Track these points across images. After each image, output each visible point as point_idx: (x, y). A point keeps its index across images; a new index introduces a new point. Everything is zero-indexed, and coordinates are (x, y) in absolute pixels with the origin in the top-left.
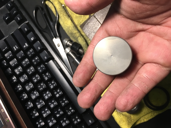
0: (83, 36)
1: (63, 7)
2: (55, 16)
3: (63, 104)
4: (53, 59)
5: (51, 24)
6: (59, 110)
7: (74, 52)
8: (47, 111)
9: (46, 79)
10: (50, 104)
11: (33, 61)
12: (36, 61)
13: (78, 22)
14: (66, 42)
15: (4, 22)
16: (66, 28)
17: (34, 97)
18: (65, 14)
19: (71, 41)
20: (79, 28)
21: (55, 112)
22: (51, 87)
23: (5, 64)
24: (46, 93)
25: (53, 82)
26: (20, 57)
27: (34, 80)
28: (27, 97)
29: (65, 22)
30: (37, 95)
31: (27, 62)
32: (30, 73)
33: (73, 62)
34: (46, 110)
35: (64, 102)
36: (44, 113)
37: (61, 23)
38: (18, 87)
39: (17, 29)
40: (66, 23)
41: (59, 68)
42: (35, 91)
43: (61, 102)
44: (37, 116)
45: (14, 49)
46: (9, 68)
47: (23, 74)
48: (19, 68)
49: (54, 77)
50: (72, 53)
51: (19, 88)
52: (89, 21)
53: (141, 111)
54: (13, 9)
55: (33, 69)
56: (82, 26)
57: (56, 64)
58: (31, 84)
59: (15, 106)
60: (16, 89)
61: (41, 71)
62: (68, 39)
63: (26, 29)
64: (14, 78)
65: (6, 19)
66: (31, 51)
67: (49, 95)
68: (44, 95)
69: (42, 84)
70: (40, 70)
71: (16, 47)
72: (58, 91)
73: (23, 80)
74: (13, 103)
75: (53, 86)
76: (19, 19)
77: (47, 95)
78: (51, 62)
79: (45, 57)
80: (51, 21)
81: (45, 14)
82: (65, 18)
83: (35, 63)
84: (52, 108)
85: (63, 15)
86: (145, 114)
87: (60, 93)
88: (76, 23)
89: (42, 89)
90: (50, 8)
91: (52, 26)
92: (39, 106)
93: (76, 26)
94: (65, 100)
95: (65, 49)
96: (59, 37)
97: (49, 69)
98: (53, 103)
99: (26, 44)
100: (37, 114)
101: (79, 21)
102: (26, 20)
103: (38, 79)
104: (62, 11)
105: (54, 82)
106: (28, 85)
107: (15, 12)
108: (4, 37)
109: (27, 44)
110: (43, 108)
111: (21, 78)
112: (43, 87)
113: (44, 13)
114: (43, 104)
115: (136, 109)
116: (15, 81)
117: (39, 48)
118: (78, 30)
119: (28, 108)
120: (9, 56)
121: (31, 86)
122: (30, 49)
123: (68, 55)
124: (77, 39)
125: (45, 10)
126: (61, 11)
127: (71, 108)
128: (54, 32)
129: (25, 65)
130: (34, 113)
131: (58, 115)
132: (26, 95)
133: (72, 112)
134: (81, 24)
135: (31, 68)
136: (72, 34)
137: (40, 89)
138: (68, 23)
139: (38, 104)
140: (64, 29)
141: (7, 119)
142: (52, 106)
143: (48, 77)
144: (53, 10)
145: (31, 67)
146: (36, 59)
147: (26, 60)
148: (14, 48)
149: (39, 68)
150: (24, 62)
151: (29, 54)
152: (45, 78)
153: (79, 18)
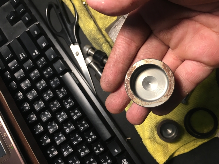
0: (109, 43)
1: (84, 5)
2: (73, 16)
3: (81, 128)
4: (70, 71)
5: (69, 26)
6: (77, 136)
7: (97, 62)
8: (61, 137)
9: (61, 97)
11: (45, 73)
12: (48, 73)
13: (103, 25)
14: (87, 49)
15: (8, 23)
16: (88, 31)
17: (44, 119)
18: (86, 14)
19: (93, 49)
20: (104, 32)
21: (72, 139)
22: (67, 106)
23: (9, 76)
24: (60, 114)
25: (69, 101)
26: (27, 68)
27: (46, 98)
28: (36, 119)
29: (86, 24)
30: (49, 116)
31: (37, 74)
32: (40, 89)
33: (95, 75)
34: (60, 135)
35: (83, 125)
36: (58, 140)
37: (81, 25)
38: (25, 105)
39: (24, 32)
40: (88, 26)
41: (78, 82)
42: (46, 112)
43: (79, 126)
44: (49, 144)
45: (21, 58)
46: (14, 82)
47: (31, 90)
48: (27, 82)
49: (70, 94)
50: (95, 63)
51: (26, 107)
52: (116, 23)
53: (181, 139)
54: (20, 6)
55: (44, 83)
56: (108, 30)
57: (74, 77)
58: (42, 102)
59: (20, 129)
60: (22, 108)
61: (54, 86)
62: (89, 46)
63: (36, 32)
64: (20, 94)
65: (11, 18)
66: (42, 60)
67: (64, 117)
68: (58, 116)
69: (55, 103)
70: (53, 84)
71: (22, 55)
72: (76, 111)
73: (31, 97)
74: (19, 126)
75: (69, 105)
76: (27, 19)
77: (61, 116)
78: (68, 74)
79: (60, 68)
80: (68, 23)
81: (60, 14)
82: (86, 18)
83: (47, 75)
84: (67, 133)
85: (84, 14)
86: (186, 143)
87: (78, 115)
88: (101, 26)
89: (55, 108)
90: (67, 6)
91: (70, 29)
92: (51, 131)
93: (100, 30)
94: (85, 124)
95: (85, 59)
96: (78, 43)
97: (64, 84)
98: (69, 127)
99: (36, 51)
100: (49, 141)
101: (105, 23)
102: (37, 21)
103: (51, 95)
104: (83, 10)
105: (70, 99)
106: (38, 103)
107: (22, 10)
108: (7, 41)
109: (38, 52)
110: (56, 132)
111: (28, 94)
112: (56, 106)
113: (59, 12)
114: (57, 127)
115: (175, 136)
116: (21, 98)
117: (52, 57)
118: (103, 35)
119: (37, 132)
120: (14, 66)
121: (41, 104)
122: (41, 58)
123: (89, 66)
124: (101, 46)
125: (61, 8)
126: (81, 10)
127: (91, 134)
128: (72, 37)
129: (34, 77)
130: (45, 139)
131: (75, 143)
132: (35, 116)
133: (93, 138)
134: (107, 27)
135: (42, 82)
136: (95, 39)
137: (53, 109)
138: (90, 25)
139: (50, 128)
140: (85, 33)
141: (10, 146)
142: (68, 130)
143: (63, 94)
144: (71, 8)
146: (49, 70)
147: (36, 71)
148: (21, 55)
149: (52, 83)
150: (32, 75)
151: (40, 64)
152: (60, 95)
153: (104, 19)
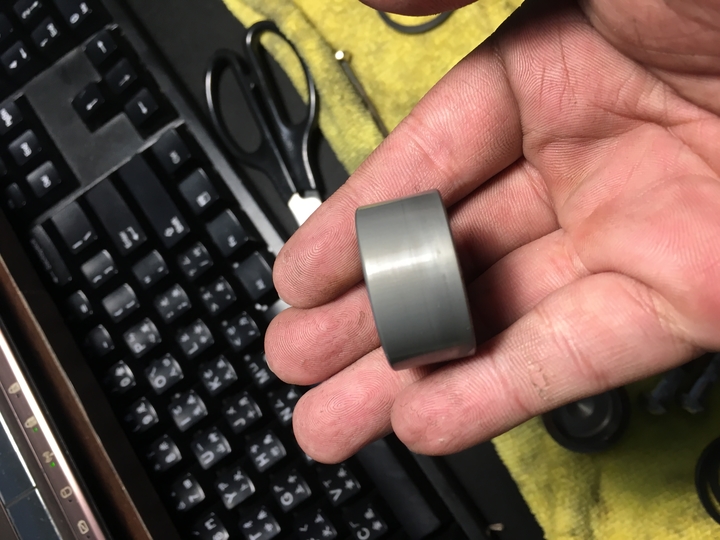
6: (319, 519)
8: (264, 521)
9: (262, 381)
10: (277, 489)
12: (218, 297)
21: (302, 529)
23: (84, 308)
24: (260, 441)
25: (291, 395)
26: (148, 280)
30: (221, 448)
31: (180, 300)
35: (339, 483)
36: (253, 531)
38: (141, 409)
42: (213, 432)
43: (326, 484)
45: (123, 244)
46: (101, 327)
47: (161, 356)
48: (145, 328)
58: (197, 400)
63: (175, 156)
66: (197, 252)
67: (275, 452)
68: (254, 449)
69: (243, 402)
73: (160, 382)
76: (144, 110)
82: (349, 112)
83: (214, 307)
84: (286, 510)
85: (342, 98)
89: (242, 421)
91: (289, 145)
92: (230, 499)
94: (347, 478)
96: (316, 193)
98: (291, 488)
99: (175, 222)
102: (175, 116)
103: (228, 376)
106: (183, 403)
107: (127, 78)
112: (247, 413)
114: (249, 488)
116: (125, 383)
117: (232, 242)
119: (182, 505)
120: (101, 273)
122: (193, 245)
128: (297, 171)
130: (210, 527)
137: (237, 423)
138: (361, 134)
139: (228, 491)
140: (342, 157)
142: (287, 500)
144: (295, 73)
145: (197, 324)
147: (176, 293)
150: (165, 303)
151: (189, 267)
152: (258, 375)
